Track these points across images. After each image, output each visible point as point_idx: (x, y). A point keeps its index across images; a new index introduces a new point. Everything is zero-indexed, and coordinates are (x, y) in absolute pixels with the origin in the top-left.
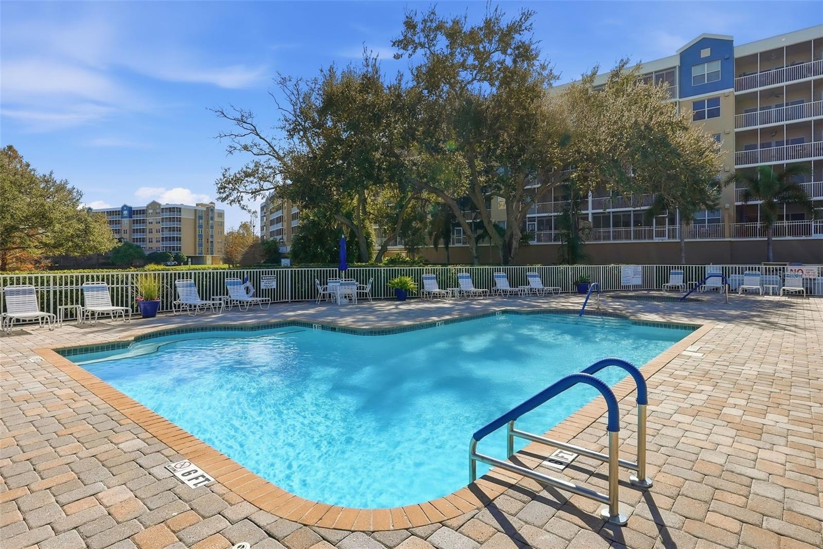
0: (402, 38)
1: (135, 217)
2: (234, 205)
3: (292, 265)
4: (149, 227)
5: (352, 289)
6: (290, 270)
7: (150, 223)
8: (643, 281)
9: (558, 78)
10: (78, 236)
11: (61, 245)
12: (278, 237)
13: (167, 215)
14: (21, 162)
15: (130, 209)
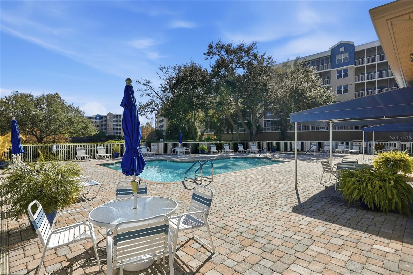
0: (207, 51)
1: (102, 120)
2: (143, 116)
3: (164, 141)
4: (108, 124)
5: (184, 150)
6: (162, 143)
7: (108, 122)
8: (301, 148)
9: (275, 62)
10: (83, 129)
11: (77, 133)
12: (162, 128)
13: (115, 119)
14: (61, 99)
15: (100, 116)
